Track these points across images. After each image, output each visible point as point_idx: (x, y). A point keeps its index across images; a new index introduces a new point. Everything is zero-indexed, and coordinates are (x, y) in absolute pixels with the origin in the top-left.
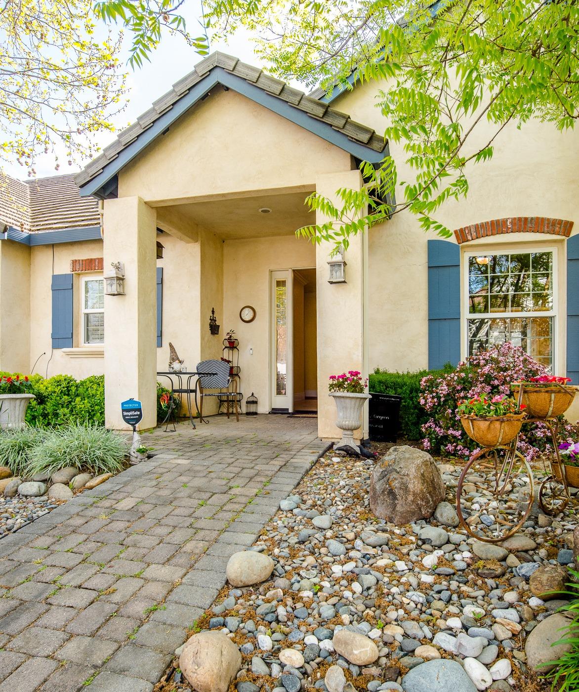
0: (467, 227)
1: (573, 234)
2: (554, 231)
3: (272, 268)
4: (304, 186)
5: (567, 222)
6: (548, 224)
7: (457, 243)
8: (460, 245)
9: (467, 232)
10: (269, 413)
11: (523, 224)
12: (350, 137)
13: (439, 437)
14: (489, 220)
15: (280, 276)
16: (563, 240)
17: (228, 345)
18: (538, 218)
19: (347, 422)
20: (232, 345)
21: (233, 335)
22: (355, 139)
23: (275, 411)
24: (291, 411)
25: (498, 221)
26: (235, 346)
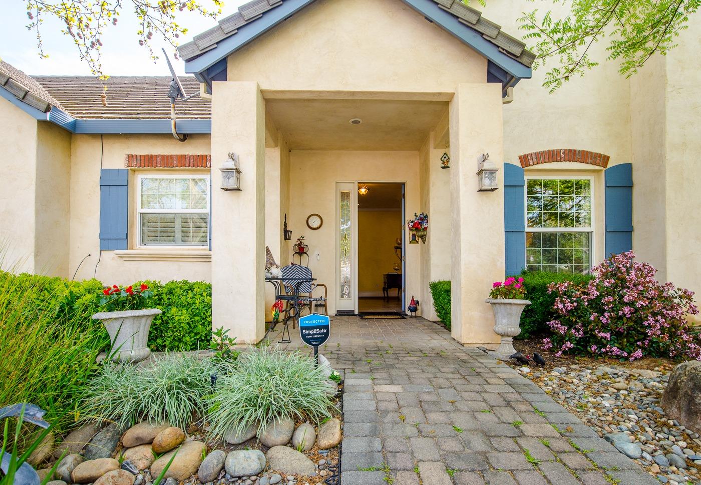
0: (530, 154)
1: (609, 165)
2: (595, 162)
3: (338, 179)
4: (440, 94)
5: (605, 156)
6: (591, 156)
7: (521, 167)
8: (524, 168)
9: (529, 158)
10: (336, 315)
11: (573, 155)
12: (502, 48)
13: (578, 339)
14: (546, 149)
15: (345, 188)
16: (602, 170)
17: (298, 251)
18: (584, 151)
19: (513, 329)
20: (301, 250)
21: (303, 241)
22: (506, 51)
23: (341, 313)
24: (356, 312)
25: (553, 151)
26: (304, 252)
